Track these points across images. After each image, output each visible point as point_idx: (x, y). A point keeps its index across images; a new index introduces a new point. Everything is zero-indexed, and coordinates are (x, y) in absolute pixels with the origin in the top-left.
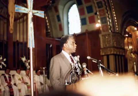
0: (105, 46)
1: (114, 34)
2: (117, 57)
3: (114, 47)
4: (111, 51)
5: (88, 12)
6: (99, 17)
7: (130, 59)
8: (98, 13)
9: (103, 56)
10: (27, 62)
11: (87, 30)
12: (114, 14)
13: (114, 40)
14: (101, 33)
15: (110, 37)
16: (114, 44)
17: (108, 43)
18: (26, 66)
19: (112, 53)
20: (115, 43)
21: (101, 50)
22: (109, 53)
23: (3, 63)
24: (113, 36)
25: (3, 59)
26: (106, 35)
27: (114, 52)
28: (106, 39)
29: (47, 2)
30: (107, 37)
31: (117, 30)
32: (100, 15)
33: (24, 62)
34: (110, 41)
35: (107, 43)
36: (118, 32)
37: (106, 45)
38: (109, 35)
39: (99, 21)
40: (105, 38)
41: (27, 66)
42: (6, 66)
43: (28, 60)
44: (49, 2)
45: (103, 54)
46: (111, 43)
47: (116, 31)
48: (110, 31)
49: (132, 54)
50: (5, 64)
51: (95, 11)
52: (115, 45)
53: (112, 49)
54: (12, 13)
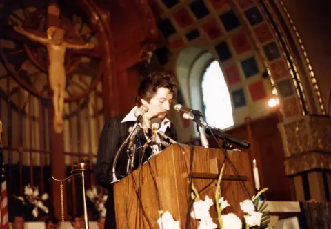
0: (294, 152)
1: (314, 118)
3: (317, 151)
4: (311, 163)
5: (248, 75)
6: (272, 82)
8: (269, 73)
9: (292, 176)
10: (100, 202)
11: (247, 118)
12: (312, 77)
13: (316, 134)
14: (282, 120)
15: (305, 127)
16: (316, 143)
17: (301, 144)
18: (99, 210)
19: (314, 166)
20: (319, 141)
21: (286, 163)
22: (306, 169)
23: (40, 204)
24: (311, 124)
25: (40, 195)
26: (295, 123)
27: (319, 163)
28: (296, 133)
29: (141, 54)
30: (297, 129)
31: (322, 111)
32: (276, 77)
33: (93, 201)
34: (306, 137)
35: (298, 144)
37: (297, 149)
38: (302, 121)
39: (275, 92)
40: (294, 130)
41: (101, 211)
42: (47, 211)
43: (102, 197)
44: (145, 55)
45: (292, 172)
46: (310, 142)
47: (319, 112)
48: (304, 113)
50: (45, 205)
51: (262, 70)
52: (321, 146)
53: (314, 157)
54: (59, 85)
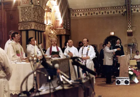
2: (37, 33)
7: (49, 35)
36: (39, 5)
49: (51, 30)
